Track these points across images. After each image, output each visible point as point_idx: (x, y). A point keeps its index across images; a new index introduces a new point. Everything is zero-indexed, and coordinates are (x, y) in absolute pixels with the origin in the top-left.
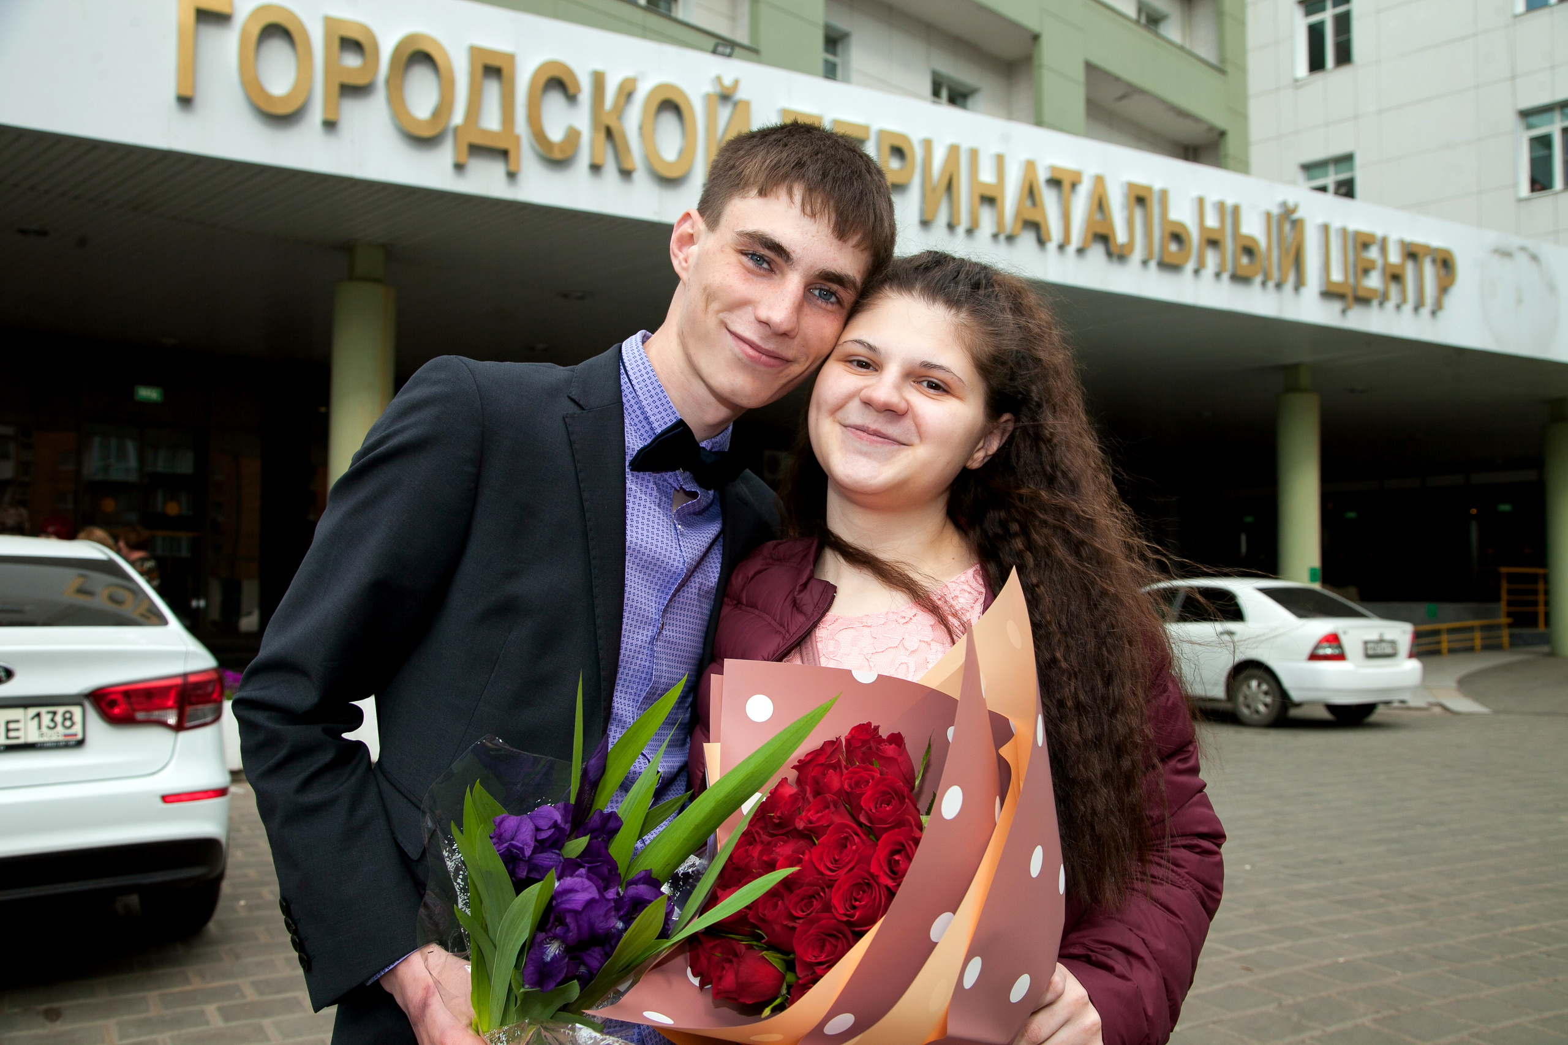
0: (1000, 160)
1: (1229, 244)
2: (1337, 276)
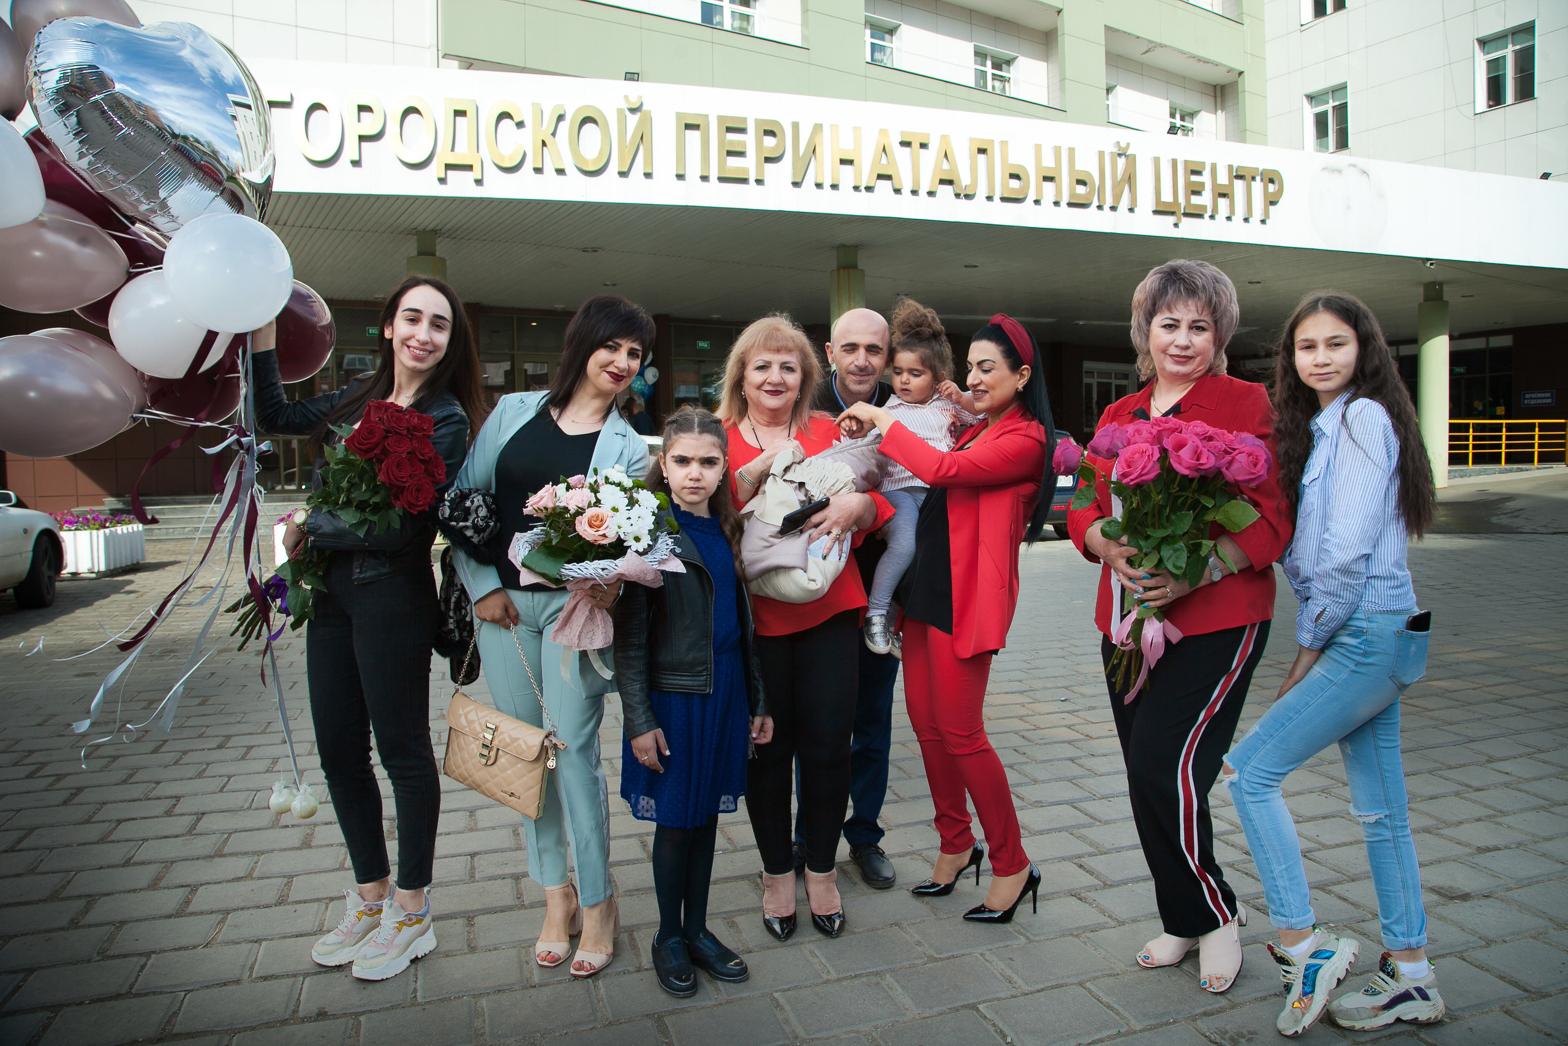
0: (857, 130)
1: (1065, 180)
2: (1167, 197)
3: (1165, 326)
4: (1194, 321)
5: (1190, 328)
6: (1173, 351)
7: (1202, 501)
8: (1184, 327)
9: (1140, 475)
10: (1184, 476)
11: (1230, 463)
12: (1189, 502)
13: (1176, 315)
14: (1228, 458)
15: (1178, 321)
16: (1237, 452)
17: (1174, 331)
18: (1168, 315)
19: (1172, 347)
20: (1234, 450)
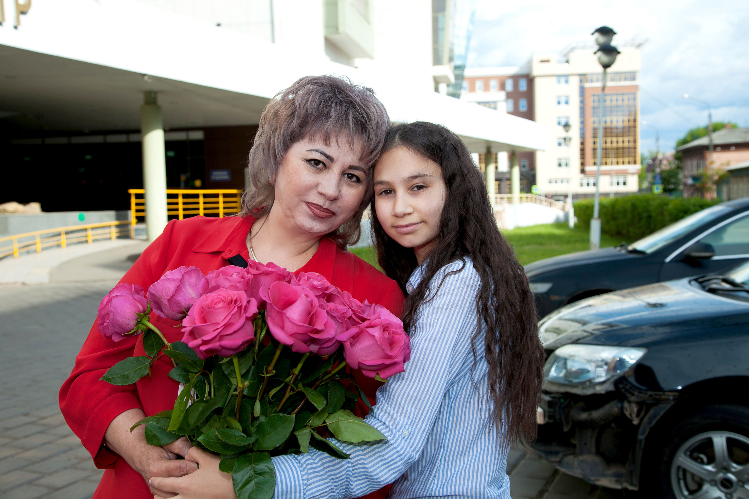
3: (309, 161)
4: (351, 167)
5: (343, 173)
6: (314, 198)
7: (309, 397)
8: (336, 170)
9: (221, 337)
10: (287, 348)
11: (355, 338)
12: (288, 394)
13: (332, 151)
14: (354, 330)
15: (331, 159)
16: (366, 323)
17: (320, 171)
18: (320, 145)
19: (314, 192)
20: (364, 320)
